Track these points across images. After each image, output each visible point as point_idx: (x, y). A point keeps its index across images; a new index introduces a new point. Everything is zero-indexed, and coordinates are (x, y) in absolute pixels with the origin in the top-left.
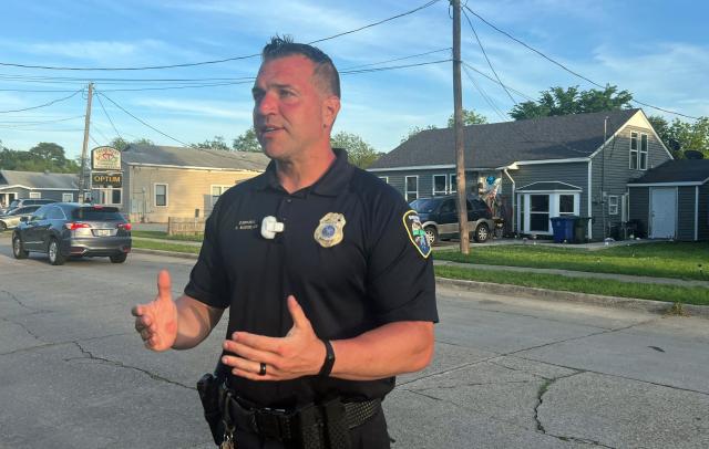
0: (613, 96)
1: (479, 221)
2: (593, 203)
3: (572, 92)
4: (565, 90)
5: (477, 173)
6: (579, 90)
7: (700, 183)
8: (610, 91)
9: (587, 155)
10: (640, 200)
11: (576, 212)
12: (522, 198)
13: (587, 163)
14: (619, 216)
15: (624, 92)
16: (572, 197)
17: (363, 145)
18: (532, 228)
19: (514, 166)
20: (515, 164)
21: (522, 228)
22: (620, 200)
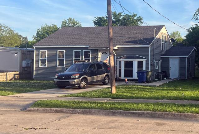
0: (135, 18)
1: (105, 74)
2: (151, 64)
3: (120, 15)
4: (117, 14)
5: (97, 50)
6: (123, 14)
7: (187, 56)
8: (134, 16)
9: (149, 44)
10: (165, 63)
11: (144, 69)
12: (120, 62)
13: (148, 47)
14: (158, 70)
15: (139, 17)
16: (142, 62)
17: (10, 30)
18: (125, 76)
19: (116, 48)
20: (117, 46)
21: (120, 76)
22: (159, 63)
